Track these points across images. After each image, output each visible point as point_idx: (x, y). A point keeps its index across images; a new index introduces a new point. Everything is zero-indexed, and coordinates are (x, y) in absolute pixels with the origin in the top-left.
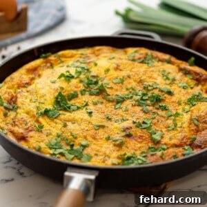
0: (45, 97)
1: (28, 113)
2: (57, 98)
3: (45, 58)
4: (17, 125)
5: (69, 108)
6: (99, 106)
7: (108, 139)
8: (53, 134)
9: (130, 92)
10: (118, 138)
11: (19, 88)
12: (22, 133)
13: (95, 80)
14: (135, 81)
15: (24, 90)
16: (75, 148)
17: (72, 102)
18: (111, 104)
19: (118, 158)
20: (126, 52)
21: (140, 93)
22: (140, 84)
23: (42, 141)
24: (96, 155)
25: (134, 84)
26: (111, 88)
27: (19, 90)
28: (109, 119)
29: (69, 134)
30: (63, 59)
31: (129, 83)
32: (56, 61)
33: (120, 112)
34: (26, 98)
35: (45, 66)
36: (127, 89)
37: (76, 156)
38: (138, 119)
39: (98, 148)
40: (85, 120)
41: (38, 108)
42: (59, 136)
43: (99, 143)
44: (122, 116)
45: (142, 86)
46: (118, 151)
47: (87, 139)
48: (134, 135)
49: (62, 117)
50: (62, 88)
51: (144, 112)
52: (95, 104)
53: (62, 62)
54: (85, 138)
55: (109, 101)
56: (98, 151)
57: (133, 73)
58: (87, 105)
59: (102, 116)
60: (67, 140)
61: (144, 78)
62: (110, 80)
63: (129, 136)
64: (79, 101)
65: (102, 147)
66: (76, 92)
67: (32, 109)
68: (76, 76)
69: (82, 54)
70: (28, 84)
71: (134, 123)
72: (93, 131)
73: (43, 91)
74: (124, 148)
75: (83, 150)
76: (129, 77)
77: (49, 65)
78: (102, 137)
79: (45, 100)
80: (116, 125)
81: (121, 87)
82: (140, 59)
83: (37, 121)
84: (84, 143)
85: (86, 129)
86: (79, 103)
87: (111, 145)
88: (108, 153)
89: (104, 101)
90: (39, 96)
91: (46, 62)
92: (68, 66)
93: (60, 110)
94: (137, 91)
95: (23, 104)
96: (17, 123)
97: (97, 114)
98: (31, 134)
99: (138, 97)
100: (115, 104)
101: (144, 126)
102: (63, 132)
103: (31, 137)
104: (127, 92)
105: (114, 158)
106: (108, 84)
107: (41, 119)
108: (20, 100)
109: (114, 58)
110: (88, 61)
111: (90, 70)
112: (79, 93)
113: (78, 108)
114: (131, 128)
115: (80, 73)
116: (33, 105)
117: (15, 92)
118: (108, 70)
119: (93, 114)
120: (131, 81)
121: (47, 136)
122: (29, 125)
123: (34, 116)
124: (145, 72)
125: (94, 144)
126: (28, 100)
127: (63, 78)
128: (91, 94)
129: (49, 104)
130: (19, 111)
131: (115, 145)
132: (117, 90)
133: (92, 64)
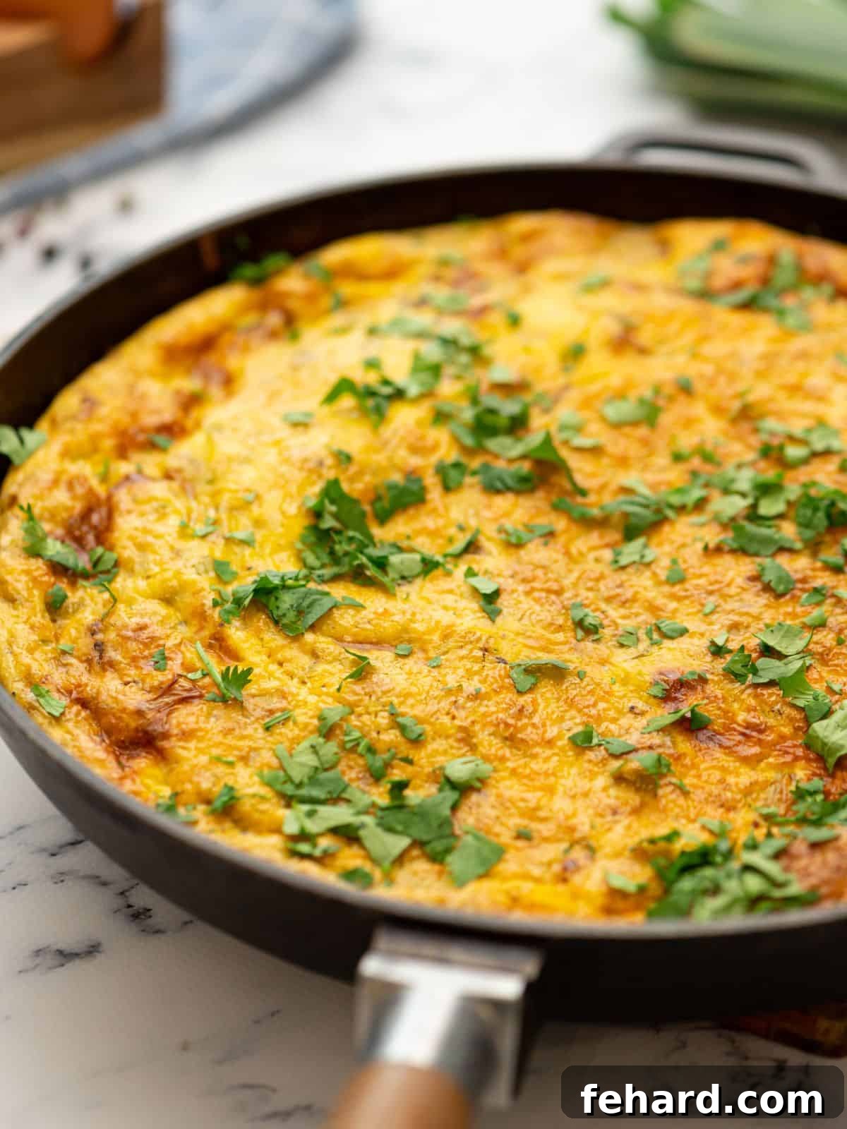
0: (256, 510)
1: (168, 599)
2: (317, 514)
3: (258, 282)
4: (112, 665)
5: (381, 564)
6: (536, 553)
7: (583, 742)
8: (302, 716)
9: (694, 474)
10: (633, 739)
11: (122, 452)
12: (139, 713)
13: (509, 408)
14: (718, 410)
15: (151, 463)
16: (413, 796)
17: (398, 529)
18: (594, 538)
19: (640, 854)
20: (665, 247)
21: (745, 480)
22: (745, 426)
23: (245, 759)
24: (523, 836)
25: (711, 429)
26: (595, 451)
27: (124, 468)
28: (587, 630)
29: (383, 719)
30: (347, 289)
31: (689, 423)
32: (311, 298)
33: (642, 583)
34: (162, 513)
35: (258, 326)
36: (678, 458)
37: (418, 843)
38: (734, 627)
39: (533, 797)
40: (466, 640)
41: (221, 570)
42: (328, 732)
43: (536, 765)
44: (653, 609)
45: (755, 441)
46: (636, 811)
47: (473, 748)
48: (718, 724)
49: (345, 619)
50: (344, 458)
51: (767, 588)
52: (514, 545)
53: (342, 304)
54: (467, 739)
55: (588, 523)
56: (532, 813)
57: (708, 369)
58: (472, 547)
59: (548, 612)
60: (371, 750)
61: (760, 392)
62: (587, 403)
63: (690, 726)
64: (430, 523)
65: (551, 791)
66: (413, 476)
67: (190, 575)
68: (413, 390)
69: (444, 263)
70: (173, 431)
71: (718, 651)
72: (508, 696)
73: (247, 476)
74: (666, 793)
75: (454, 808)
76: (686, 389)
77: (274, 319)
78: (552, 732)
79: (258, 523)
80: (623, 660)
81: (645, 442)
82: (737, 285)
83: (219, 644)
84: (459, 769)
85: (471, 686)
86: (434, 534)
87: (602, 781)
88: (583, 823)
89: (561, 524)
90: (225, 499)
91: (264, 306)
92: (372, 331)
93: (335, 578)
94: (730, 471)
95: (142, 547)
96: (112, 654)
97: (527, 603)
98: (186, 716)
99: (735, 505)
100: (614, 536)
101: (770, 669)
102: (351, 708)
103: (186, 735)
104: (676, 475)
105: (617, 855)
106: (578, 429)
107: (237, 634)
108: (127, 526)
109: (605, 284)
110: (476, 301)
111: (487, 351)
112: (431, 480)
113: (429, 566)
114: (703, 680)
115: (435, 370)
116: (197, 551)
117: (104, 478)
118: (575, 353)
119: (503, 602)
120: (699, 409)
121: (267, 729)
122: (175, 666)
123: (200, 616)
124: (769, 359)
125: (514, 772)
126: (174, 522)
127: (347, 401)
128: (494, 488)
129: (278, 548)
130: (122, 583)
131: (619, 779)
132: (623, 462)
133: (497, 319)
